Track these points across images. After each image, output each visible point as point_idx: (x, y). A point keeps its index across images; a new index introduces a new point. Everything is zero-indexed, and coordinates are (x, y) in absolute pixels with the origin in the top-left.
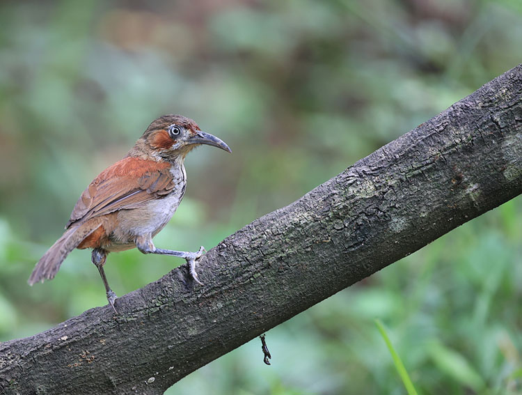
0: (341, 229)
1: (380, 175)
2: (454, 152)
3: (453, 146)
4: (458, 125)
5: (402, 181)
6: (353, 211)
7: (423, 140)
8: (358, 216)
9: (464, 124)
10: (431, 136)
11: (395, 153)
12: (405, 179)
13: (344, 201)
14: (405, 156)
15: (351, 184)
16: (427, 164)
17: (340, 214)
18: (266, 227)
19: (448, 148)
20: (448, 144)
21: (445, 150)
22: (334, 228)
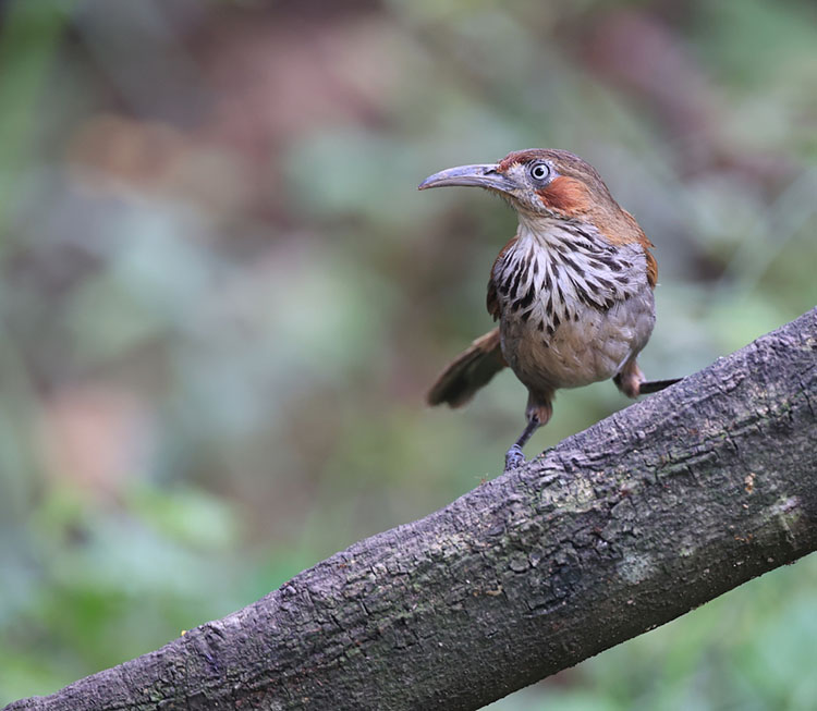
0: (524, 571)
1: (607, 470)
2: (754, 433)
3: (753, 420)
4: (764, 381)
5: (647, 482)
6: (549, 538)
7: (694, 406)
8: (559, 549)
9: (777, 379)
10: (710, 399)
11: (639, 428)
12: (653, 480)
13: (533, 517)
14: (657, 436)
15: (547, 484)
16: (700, 454)
17: (524, 540)
18: (376, 558)
19: (743, 424)
20: (743, 415)
21: (736, 427)
22: (510, 568)
